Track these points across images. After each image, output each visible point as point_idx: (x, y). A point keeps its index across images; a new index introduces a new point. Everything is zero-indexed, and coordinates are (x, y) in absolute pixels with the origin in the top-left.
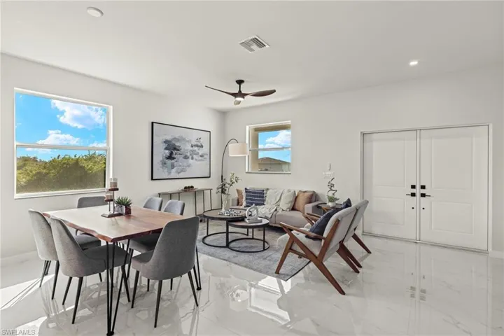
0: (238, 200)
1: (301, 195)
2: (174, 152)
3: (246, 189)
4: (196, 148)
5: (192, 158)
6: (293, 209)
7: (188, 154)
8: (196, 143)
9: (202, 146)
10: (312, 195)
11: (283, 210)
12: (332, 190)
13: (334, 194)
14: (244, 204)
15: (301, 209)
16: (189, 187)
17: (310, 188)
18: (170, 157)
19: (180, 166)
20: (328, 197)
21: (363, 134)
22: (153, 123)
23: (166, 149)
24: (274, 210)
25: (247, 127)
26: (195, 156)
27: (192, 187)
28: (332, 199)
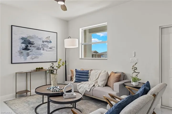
0: (71, 77)
1: (112, 75)
2: (29, 45)
3: (76, 70)
4: (46, 43)
5: (43, 50)
6: (106, 85)
7: (40, 47)
8: (46, 40)
9: (51, 42)
10: (120, 75)
11: (99, 86)
12: (135, 72)
13: (137, 75)
14: (74, 80)
15: (111, 86)
16: (39, 68)
17: (120, 70)
18: (26, 49)
19: (34, 54)
20: (132, 77)
21: (162, 28)
22: (12, 26)
23: (23, 43)
24: (93, 85)
25: (81, 29)
26: (45, 48)
27: (42, 68)
28: (135, 80)
